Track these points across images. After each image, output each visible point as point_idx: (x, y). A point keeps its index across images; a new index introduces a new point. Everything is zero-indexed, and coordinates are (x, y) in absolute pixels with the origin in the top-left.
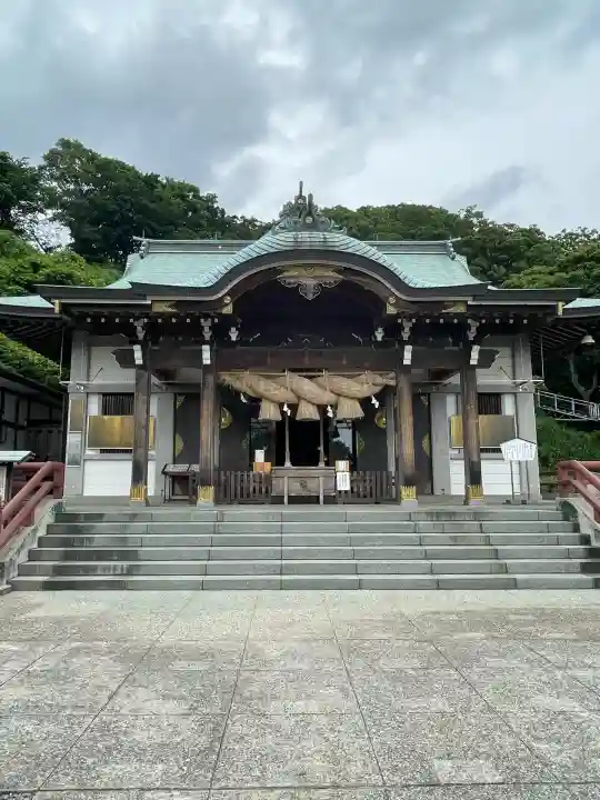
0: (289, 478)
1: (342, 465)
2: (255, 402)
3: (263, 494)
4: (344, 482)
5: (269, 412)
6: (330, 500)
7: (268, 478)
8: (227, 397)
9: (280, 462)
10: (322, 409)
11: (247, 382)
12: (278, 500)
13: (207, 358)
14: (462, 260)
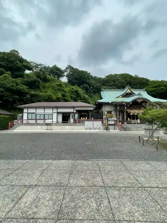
0: (133, 121)
1: (139, 120)
2: (130, 112)
3: (130, 123)
4: (139, 122)
5: (131, 114)
6: (138, 124)
7: (130, 121)
8: (127, 112)
9: (131, 119)
10: (137, 114)
11: (129, 111)
12: (132, 124)
13: (126, 108)
14: (146, 92)
